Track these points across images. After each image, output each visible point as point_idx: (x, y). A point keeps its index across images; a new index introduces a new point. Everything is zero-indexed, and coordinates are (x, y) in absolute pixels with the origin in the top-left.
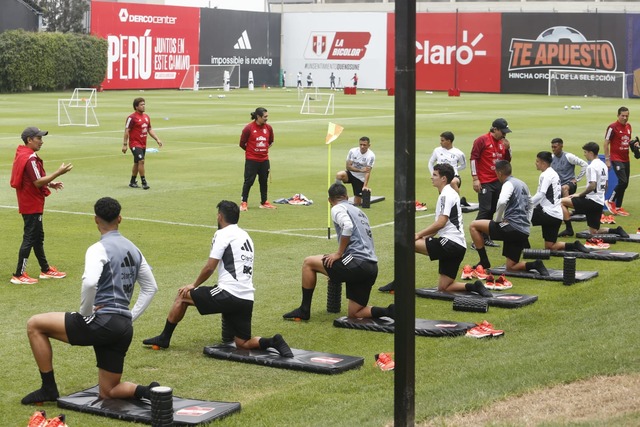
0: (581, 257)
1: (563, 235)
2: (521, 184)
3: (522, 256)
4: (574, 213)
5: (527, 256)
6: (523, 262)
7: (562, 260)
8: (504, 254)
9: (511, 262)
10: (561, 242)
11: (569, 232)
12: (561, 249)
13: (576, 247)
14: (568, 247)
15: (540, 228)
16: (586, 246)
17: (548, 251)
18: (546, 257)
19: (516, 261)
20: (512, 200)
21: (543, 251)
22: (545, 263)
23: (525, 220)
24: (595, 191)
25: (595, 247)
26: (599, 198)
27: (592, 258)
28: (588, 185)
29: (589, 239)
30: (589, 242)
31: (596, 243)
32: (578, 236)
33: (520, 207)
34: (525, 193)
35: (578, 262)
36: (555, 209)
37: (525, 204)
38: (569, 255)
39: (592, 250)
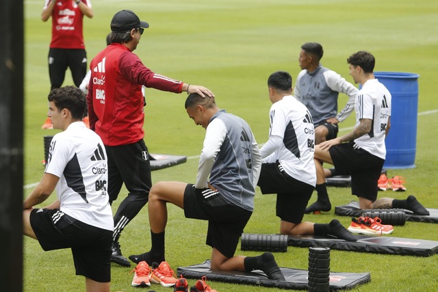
0: (342, 249)
1: (314, 210)
2: (240, 123)
3: (239, 246)
4: (333, 174)
5: (247, 246)
6: (240, 256)
7: (305, 252)
8: (208, 243)
9: (220, 256)
10: (309, 222)
11: (324, 205)
12: (306, 234)
13: (333, 230)
14: (319, 231)
15: (273, 198)
16: (351, 229)
17: (285, 238)
18: (281, 248)
19: (229, 253)
20: (225, 151)
21: (276, 238)
22: (279, 258)
23: (246, 184)
24: (371, 134)
25: (367, 231)
26: (377, 146)
27: (362, 250)
28: (358, 124)
29: (356, 217)
30: (356, 222)
31: (368, 224)
32: (339, 212)
33: (238, 163)
34: (245, 138)
35: (335, 256)
36: (301, 167)
37: (246, 157)
38: (319, 245)
39: (362, 235)
